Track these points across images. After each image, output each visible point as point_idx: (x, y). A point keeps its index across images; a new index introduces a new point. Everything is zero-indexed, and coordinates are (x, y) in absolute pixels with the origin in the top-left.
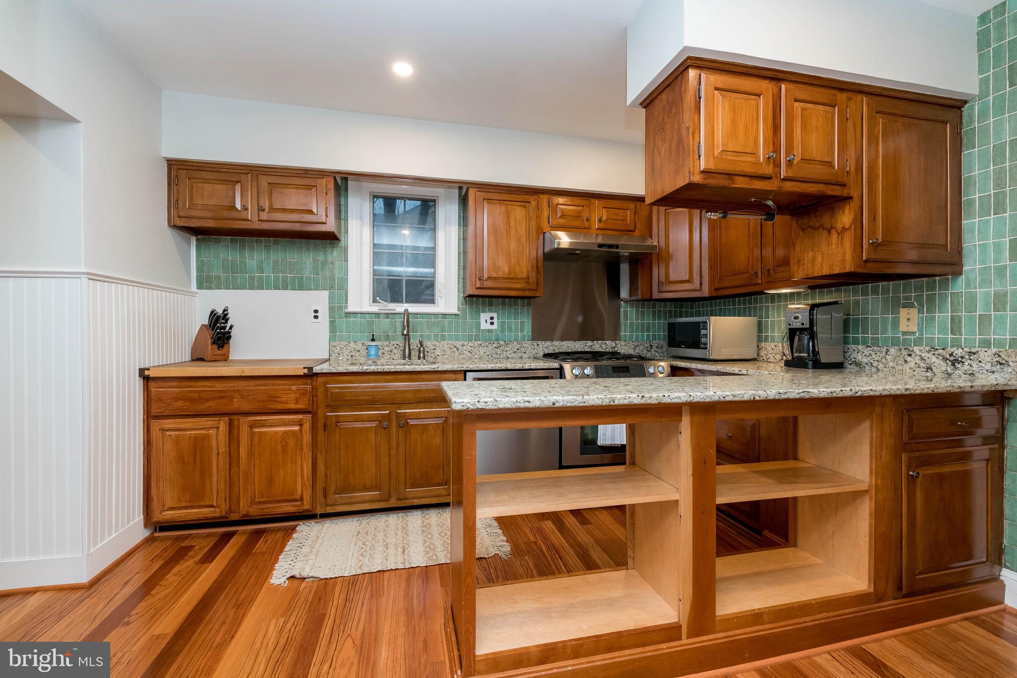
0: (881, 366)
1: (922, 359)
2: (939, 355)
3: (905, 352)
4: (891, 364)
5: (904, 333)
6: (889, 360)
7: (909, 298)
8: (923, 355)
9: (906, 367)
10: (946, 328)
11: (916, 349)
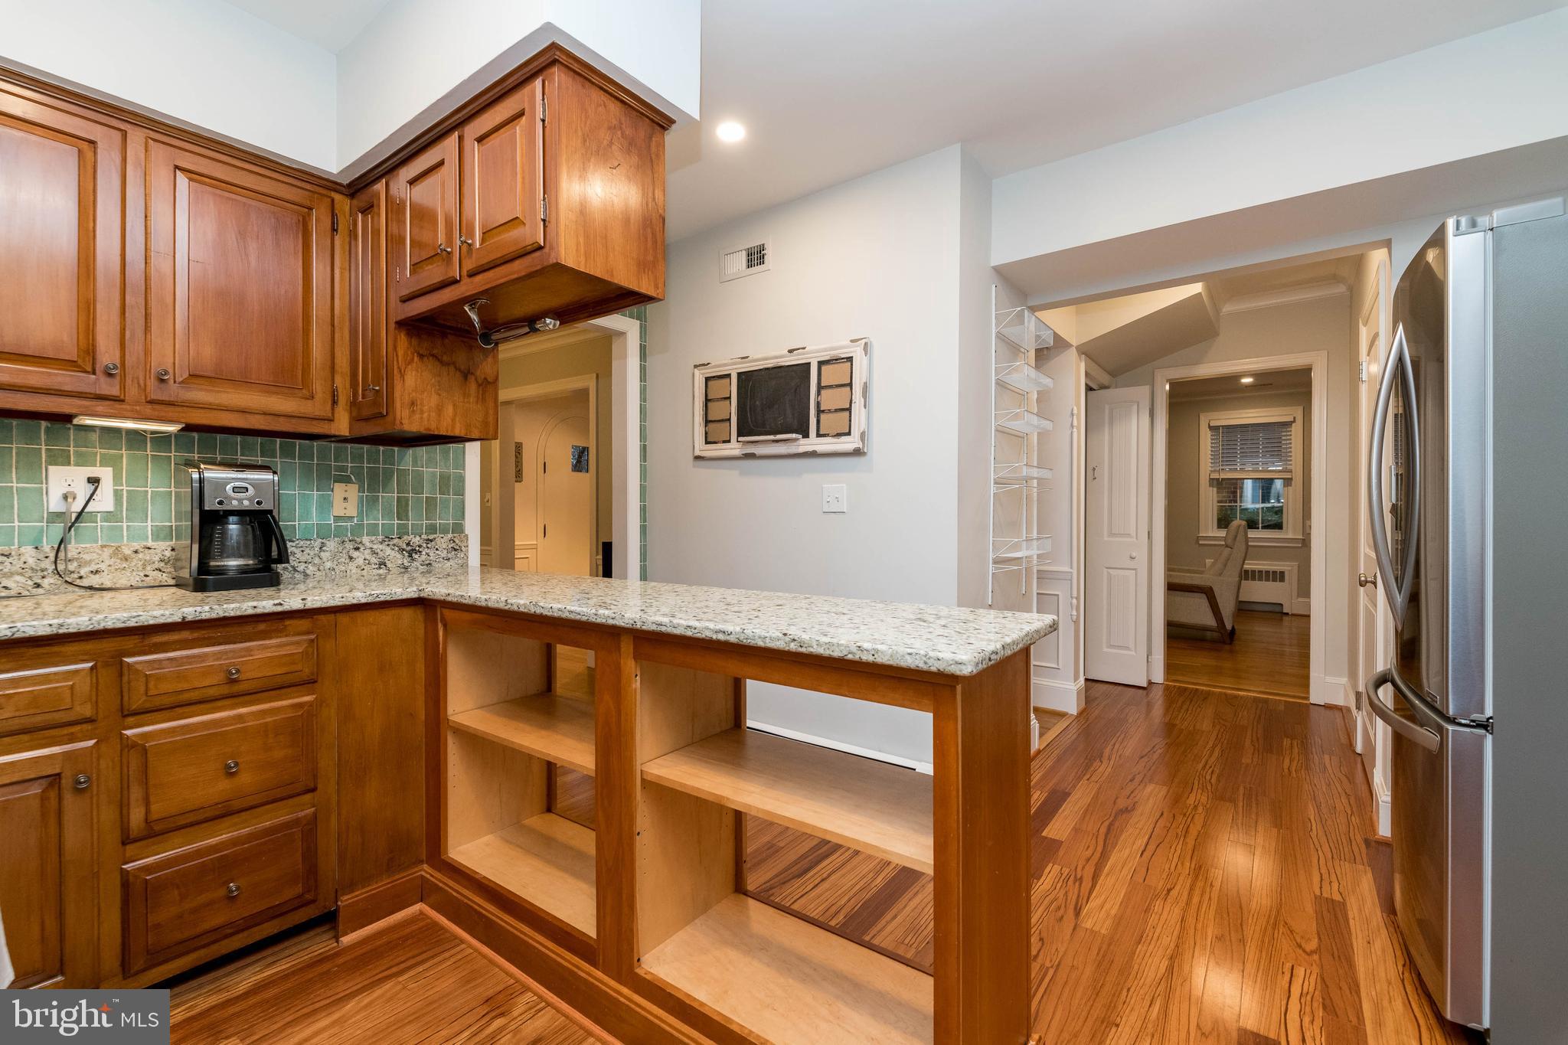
0: (311, 569)
1: (374, 553)
2: (394, 545)
3: (349, 546)
4: (328, 565)
5: (337, 518)
6: (325, 559)
7: (343, 469)
8: (375, 547)
9: (352, 566)
10: (391, 511)
11: (366, 540)
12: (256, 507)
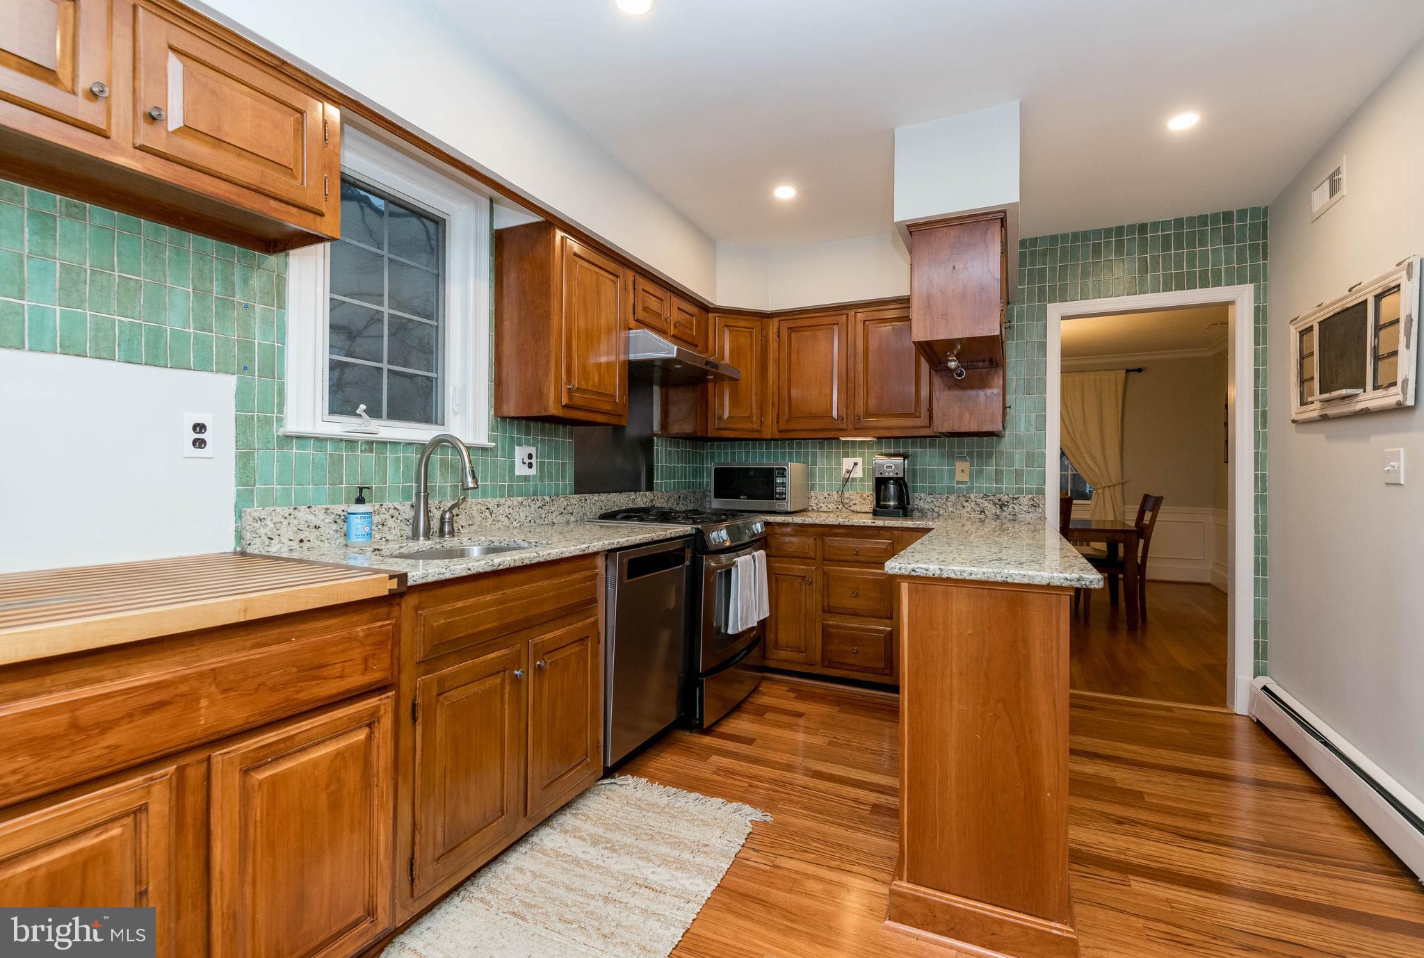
0: (941, 511)
1: (977, 504)
2: (990, 500)
3: (963, 499)
4: (951, 509)
5: (959, 483)
6: (949, 506)
7: (962, 453)
8: (978, 500)
9: (964, 511)
10: (991, 479)
11: (972, 496)
12: (896, 476)
